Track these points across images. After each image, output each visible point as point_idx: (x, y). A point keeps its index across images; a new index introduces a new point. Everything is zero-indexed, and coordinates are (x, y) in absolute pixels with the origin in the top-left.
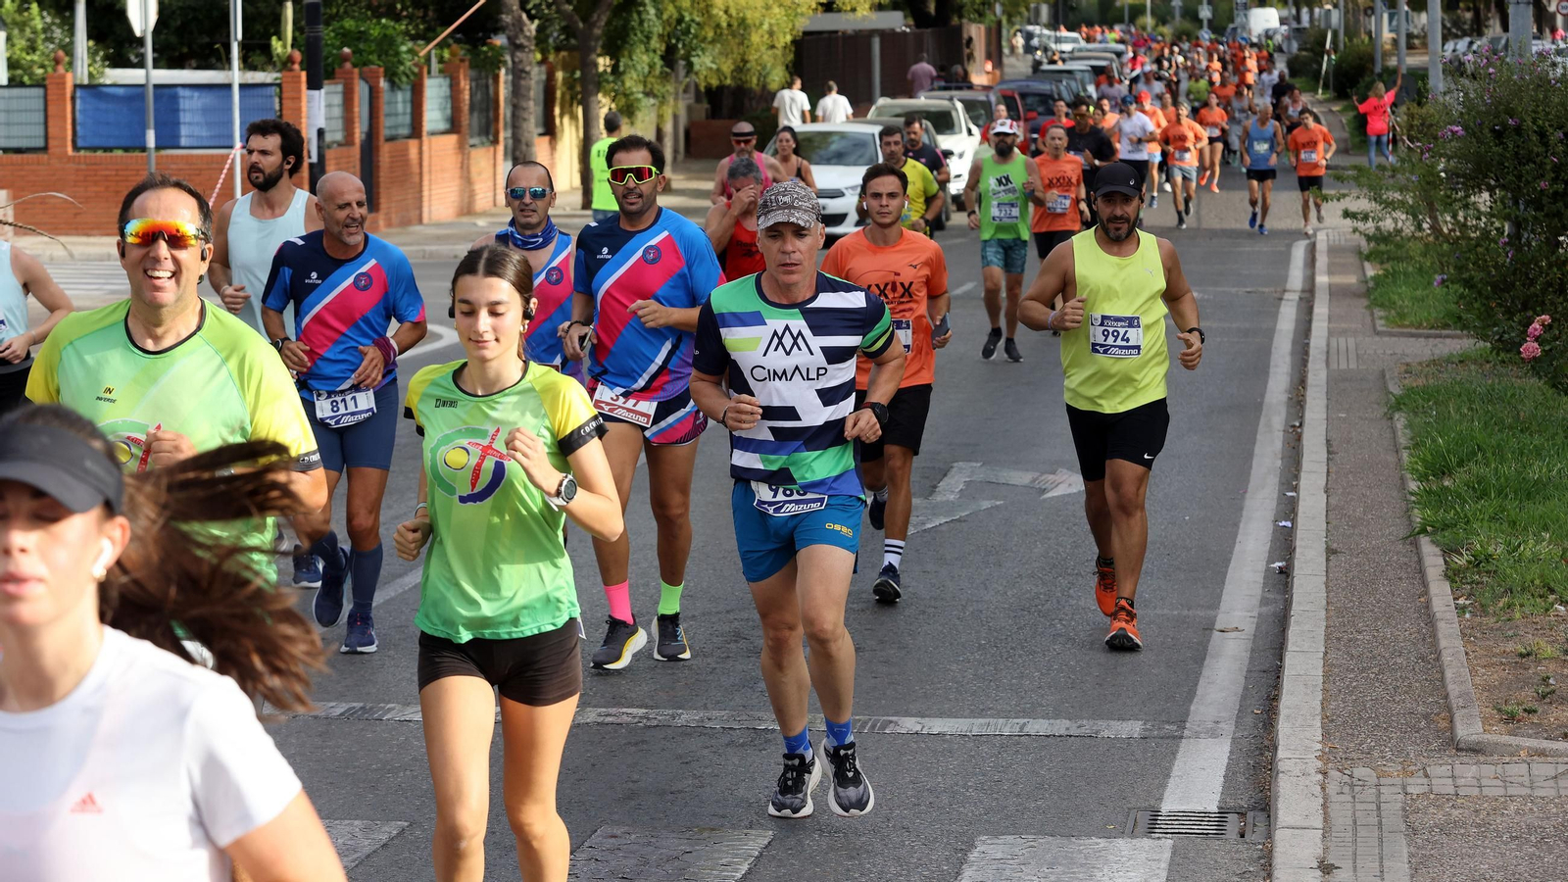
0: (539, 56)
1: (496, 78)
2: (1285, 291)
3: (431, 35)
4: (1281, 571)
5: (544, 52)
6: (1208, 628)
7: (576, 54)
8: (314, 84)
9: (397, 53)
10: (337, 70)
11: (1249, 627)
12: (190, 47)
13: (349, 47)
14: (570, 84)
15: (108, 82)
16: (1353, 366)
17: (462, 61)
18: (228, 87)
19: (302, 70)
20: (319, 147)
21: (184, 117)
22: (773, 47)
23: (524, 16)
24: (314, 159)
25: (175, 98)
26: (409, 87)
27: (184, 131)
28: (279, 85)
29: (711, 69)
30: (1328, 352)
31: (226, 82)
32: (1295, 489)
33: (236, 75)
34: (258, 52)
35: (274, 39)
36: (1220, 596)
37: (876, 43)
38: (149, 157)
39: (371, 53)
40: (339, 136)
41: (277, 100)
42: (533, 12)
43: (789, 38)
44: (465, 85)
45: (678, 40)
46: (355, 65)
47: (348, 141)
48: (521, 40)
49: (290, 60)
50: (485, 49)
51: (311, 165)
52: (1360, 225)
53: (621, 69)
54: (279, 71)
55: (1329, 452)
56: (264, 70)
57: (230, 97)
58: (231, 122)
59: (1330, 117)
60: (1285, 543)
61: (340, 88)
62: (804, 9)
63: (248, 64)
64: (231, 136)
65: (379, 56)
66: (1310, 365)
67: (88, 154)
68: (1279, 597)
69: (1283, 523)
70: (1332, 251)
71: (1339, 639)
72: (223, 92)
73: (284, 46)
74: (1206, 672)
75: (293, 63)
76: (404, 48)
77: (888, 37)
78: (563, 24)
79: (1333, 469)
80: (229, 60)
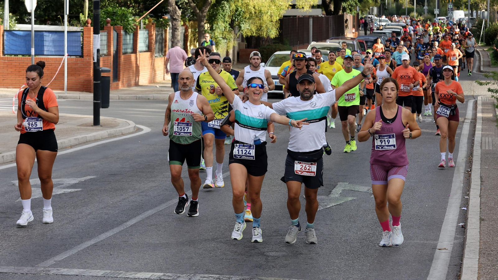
0: (182, 23)
1: (166, 31)
2: (465, 119)
3: (141, 14)
4: (463, 227)
5: (184, 22)
6: (434, 248)
7: (196, 22)
8: (96, 32)
9: (128, 21)
10: (105, 26)
11: (450, 248)
12: (48, 16)
13: (110, 18)
14: (194, 34)
15: (17, 29)
16: (491, 148)
17: (153, 24)
18: (63, 32)
19: (91, 26)
20: (97, 56)
21: (46, 43)
22: (272, 21)
23: (177, 7)
24: (96, 61)
25: (42, 36)
26: (132, 34)
27: (46, 48)
28: (83, 32)
29: (248, 29)
30: (481, 143)
31: (62, 30)
32: (468, 195)
33: (66, 28)
34: (74, 19)
35: (81, 14)
36: (439, 236)
37: (311, 21)
38: (32, 59)
39: (118, 20)
40: (105, 52)
41: (82, 38)
42: (180, 6)
43: (278, 18)
44: (154, 33)
45: (236, 18)
46: (112, 25)
47: (109, 54)
48: (176, 17)
49: (87, 22)
50: (162, 20)
51: (94, 63)
52: (494, 94)
53: (214, 28)
54: (83, 26)
55: (481, 181)
56: (77, 26)
57: (64, 36)
58: (63, 46)
59: (484, 53)
60: (464, 216)
61: (106, 33)
62: (284, 7)
63: (71, 24)
64: (64, 51)
65: (121, 22)
66: (474, 148)
67: (9, 56)
68: (461, 237)
69: (464, 208)
70: (483, 104)
71: (484, 253)
72: (61, 34)
73: (85, 17)
74: (433, 265)
75: (88, 23)
76: (130, 19)
77: (316, 19)
78: (192, 11)
79: (483, 188)
80: (63, 22)
